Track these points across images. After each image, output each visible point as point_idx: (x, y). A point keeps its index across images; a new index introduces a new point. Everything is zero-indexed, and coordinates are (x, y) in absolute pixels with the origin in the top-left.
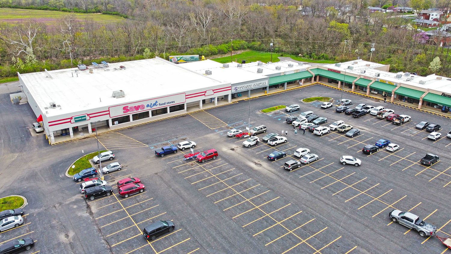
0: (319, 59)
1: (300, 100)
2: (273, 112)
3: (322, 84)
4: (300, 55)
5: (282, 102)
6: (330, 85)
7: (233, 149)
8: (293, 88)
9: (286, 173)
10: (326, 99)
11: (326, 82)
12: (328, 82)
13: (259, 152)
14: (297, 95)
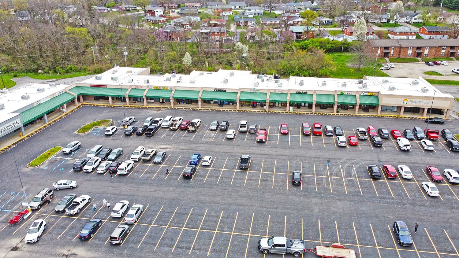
0: (67, 72)
1: (74, 133)
2: (47, 161)
3: (89, 104)
4: (40, 71)
5: (51, 142)
6: (99, 103)
7: (15, 249)
8: (55, 118)
9: (116, 250)
10: (104, 121)
11: (92, 100)
12: (95, 100)
13: (60, 234)
14: (67, 126)
